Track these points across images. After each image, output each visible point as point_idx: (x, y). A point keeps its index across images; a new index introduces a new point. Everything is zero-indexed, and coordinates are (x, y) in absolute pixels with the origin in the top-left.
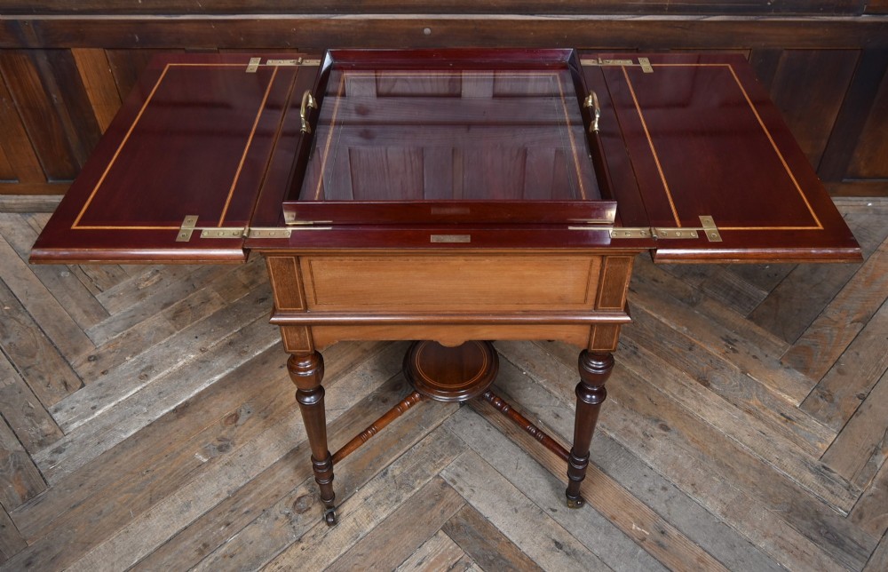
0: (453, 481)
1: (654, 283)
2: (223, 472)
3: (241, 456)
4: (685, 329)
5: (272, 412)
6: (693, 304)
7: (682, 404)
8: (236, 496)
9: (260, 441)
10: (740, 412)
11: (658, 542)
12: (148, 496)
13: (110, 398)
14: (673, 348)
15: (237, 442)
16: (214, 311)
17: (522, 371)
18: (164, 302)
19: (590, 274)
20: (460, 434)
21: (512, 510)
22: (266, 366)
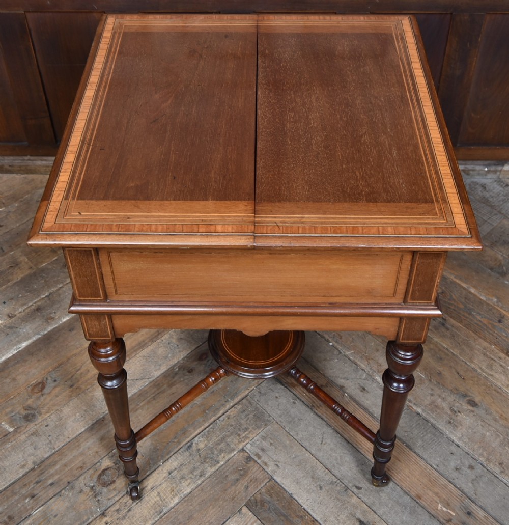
0: (257, 455)
2: (29, 442)
3: (47, 426)
5: (78, 382)
6: (504, 275)
7: (490, 378)
8: (41, 466)
9: (66, 411)
11: (464, 523)
14: (482, 320)
15: (43, 411)
16: (23, 275)
17: (328, 341)
19: (400, 268)
20: (266, 406)
21: (316, 487)
22: (73, 333)
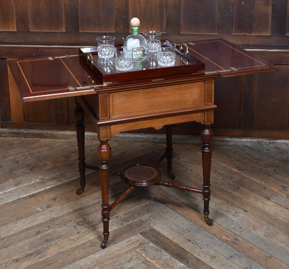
1: (252, 168)
2: (48, 213)
3: (56, 209)
4: (264, 183)
5: (71, 198)
6: (270, 176)
7: (256, 204)
10: (282, 208)
11: (233, 242)
12: (16, 218)
13: (1, 190)
14: (256, 188)
16: (49, 168)
18: (27, 164)
21: (171, 230)
22: (70, 185)
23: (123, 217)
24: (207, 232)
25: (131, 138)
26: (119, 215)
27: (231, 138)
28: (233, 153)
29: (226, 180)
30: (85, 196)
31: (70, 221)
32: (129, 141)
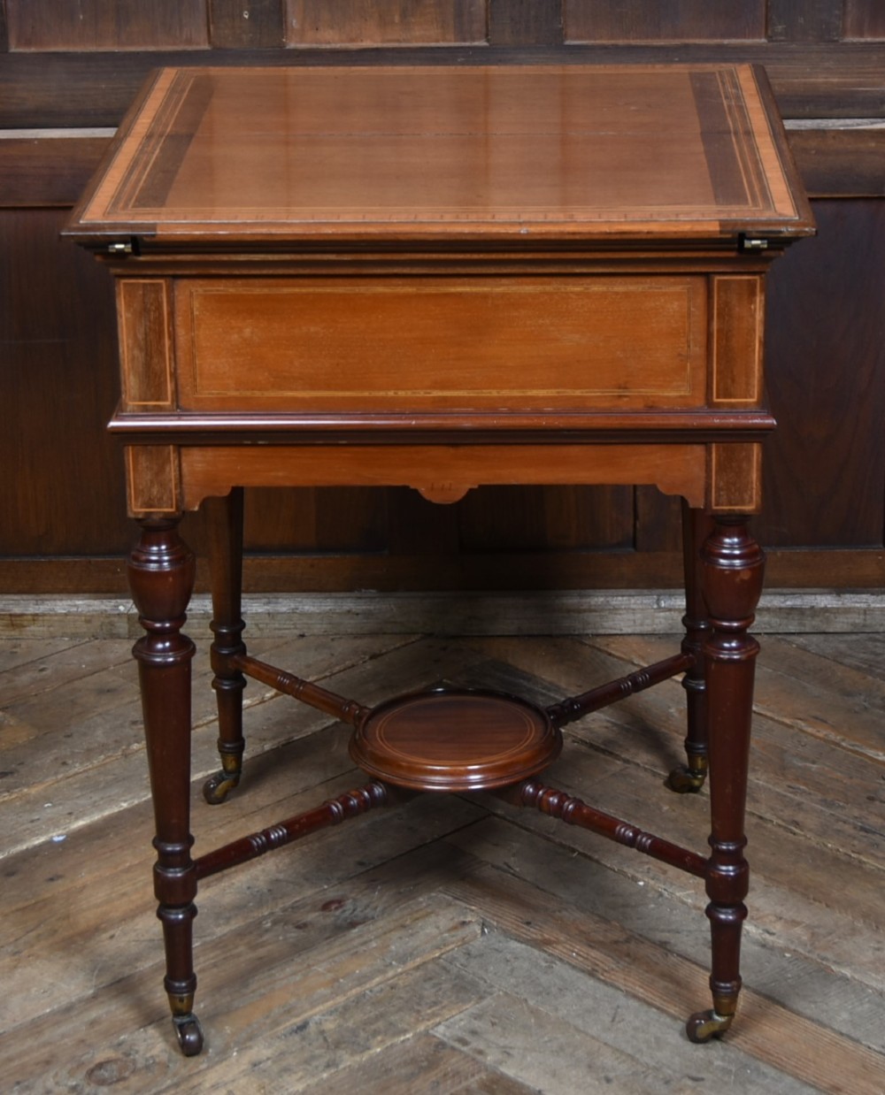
0: (461, 1041)
17: (635, 880)
20: (481, 973)
21: (598, 1080)
23: (330, 1026)
24: (789, 1080)
25: (309, 615)
26: (311, 1017)
27: (839, 594)
28: (858, 669)
29: (843, 808)
30: (105, 930)
31: (48, 1063)
32: (297, 632)
